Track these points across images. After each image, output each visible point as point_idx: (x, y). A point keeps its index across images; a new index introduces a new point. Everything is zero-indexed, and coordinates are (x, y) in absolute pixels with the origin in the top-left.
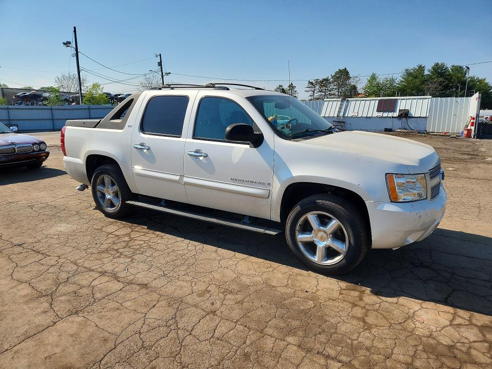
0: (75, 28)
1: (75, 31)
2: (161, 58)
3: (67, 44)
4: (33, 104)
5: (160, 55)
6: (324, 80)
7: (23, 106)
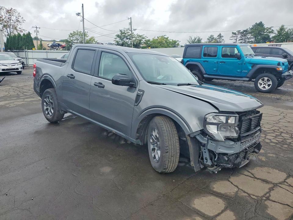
0: (83, 4)
1: (83, 7)
2: (131, 20)
3: (78, 14)
4: (57, 49)
5: (131, 18)
6: (245, 31)
7: (52, 51)
